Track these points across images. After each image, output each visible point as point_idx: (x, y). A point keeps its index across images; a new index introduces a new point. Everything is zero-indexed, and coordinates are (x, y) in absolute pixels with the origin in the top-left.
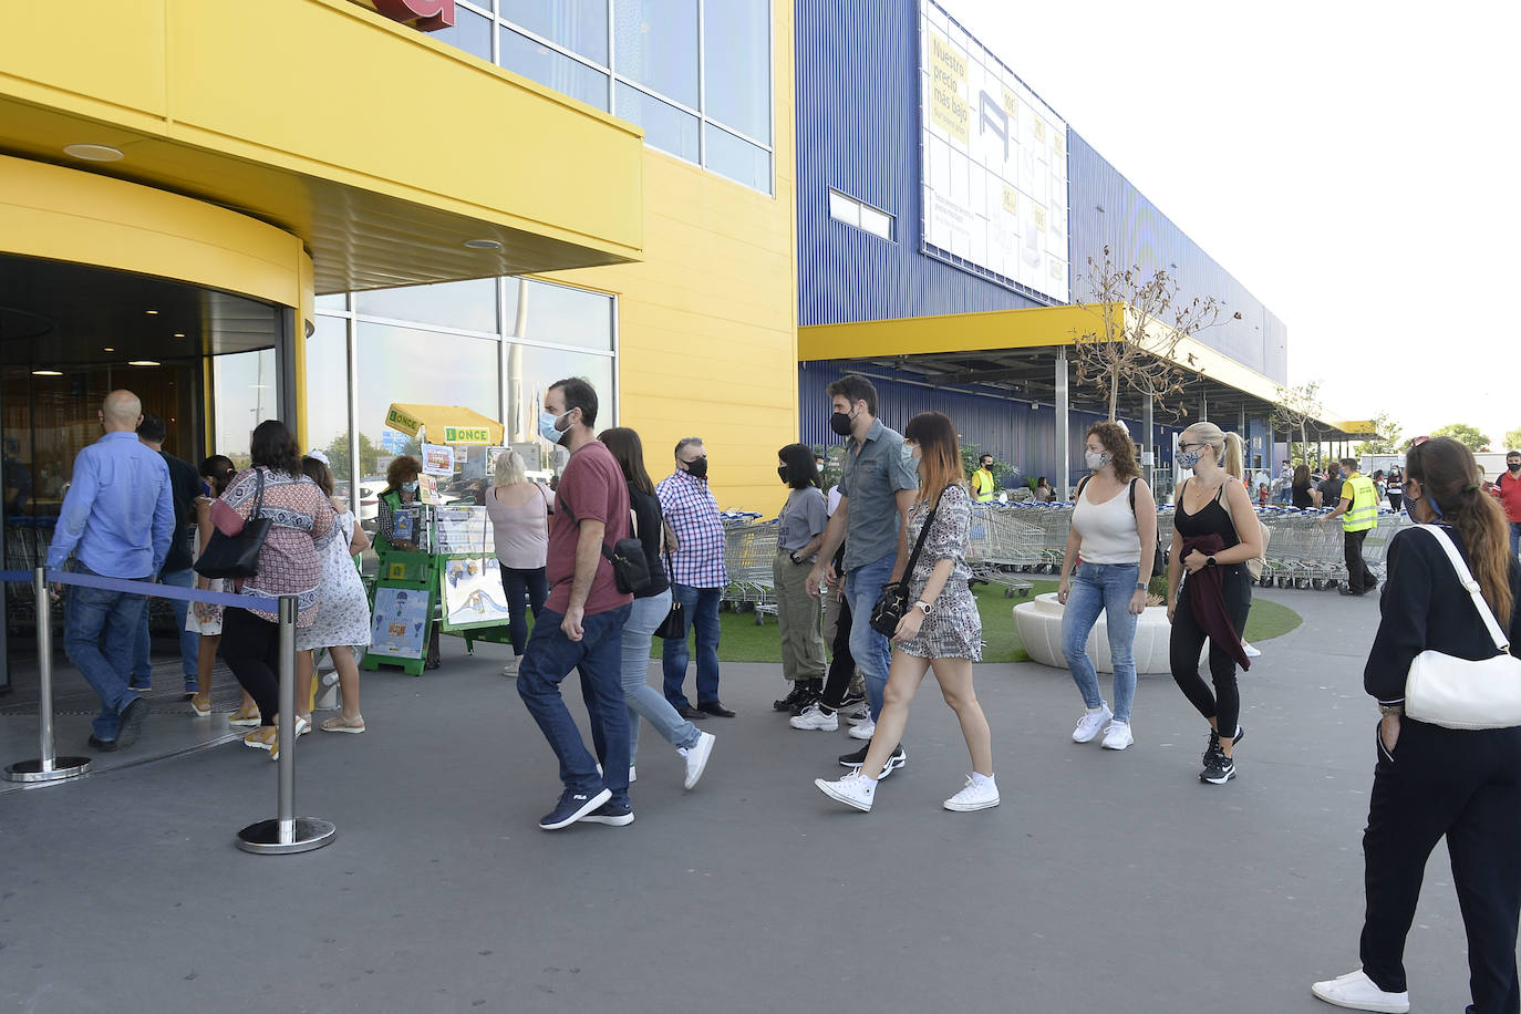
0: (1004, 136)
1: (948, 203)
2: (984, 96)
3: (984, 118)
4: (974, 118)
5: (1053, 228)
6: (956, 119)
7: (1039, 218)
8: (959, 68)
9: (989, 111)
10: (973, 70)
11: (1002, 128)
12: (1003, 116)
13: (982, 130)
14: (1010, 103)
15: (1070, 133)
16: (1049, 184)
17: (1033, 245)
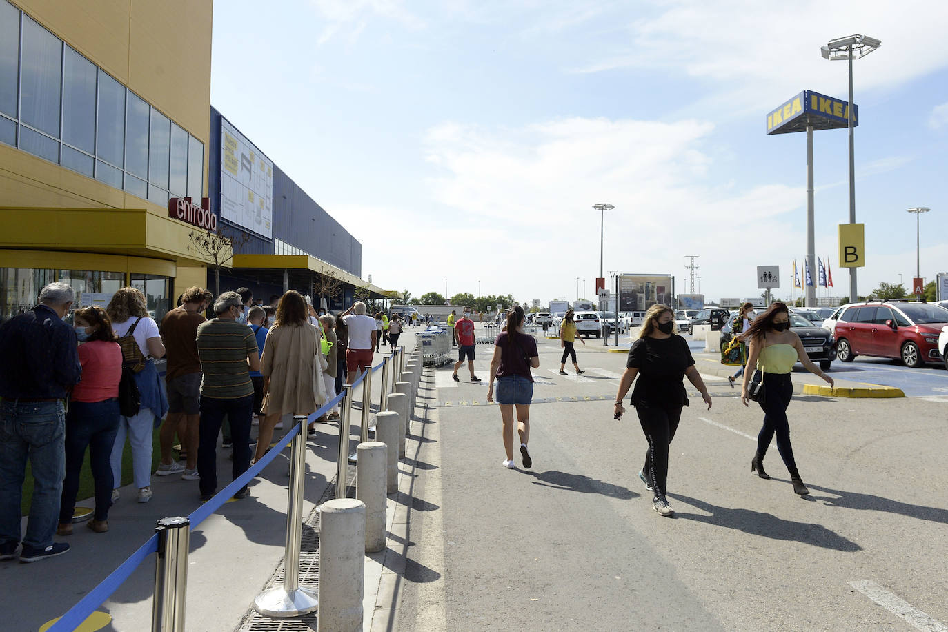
0: (250, 171)
1: (230, 201)
2: (243, 156)
3: (243, 164)
4: (239, 164)
5: (267, 207)
6: (232, 166)
7: (262, 203)
8: (234, 145)
9: (245, 162)
10: (240, 145)
11: (249, 168)
12: (250, 163)
13: (242, 169)
14: (252, 157)
15: (274, 166)
16: (265, 190)
17: (259, 215)
